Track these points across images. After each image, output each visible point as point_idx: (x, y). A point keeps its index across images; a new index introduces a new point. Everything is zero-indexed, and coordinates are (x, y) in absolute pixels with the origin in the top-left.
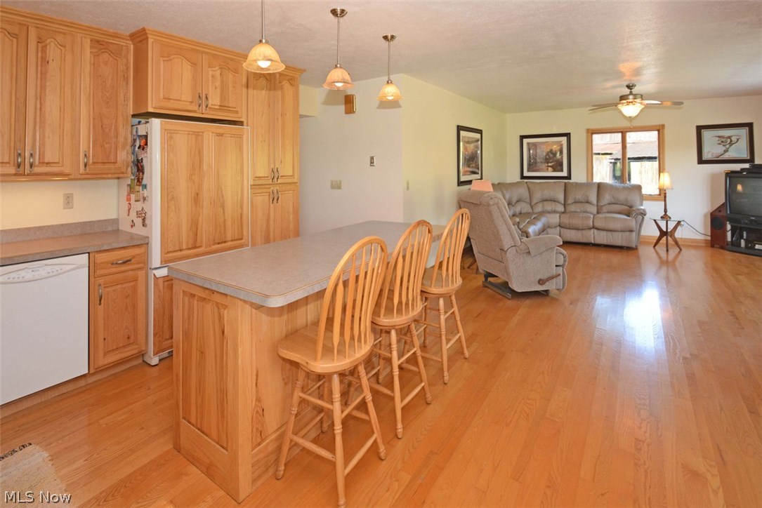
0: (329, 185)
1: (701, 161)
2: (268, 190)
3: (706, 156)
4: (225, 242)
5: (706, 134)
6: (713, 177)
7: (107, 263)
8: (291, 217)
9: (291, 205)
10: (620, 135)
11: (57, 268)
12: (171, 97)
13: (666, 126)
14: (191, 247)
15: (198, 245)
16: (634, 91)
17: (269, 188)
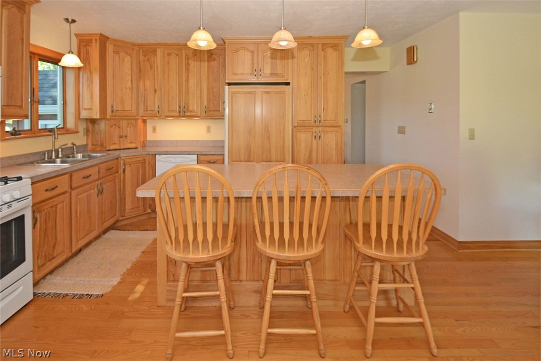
0: (397, 129)
2: (311, 130)
4: (271, 161)
7: (205, 161)
8: (334, 152)
9: (334, 143)
11: (184, 159)
12: (238, 73)
14: (246, 160)
15: (251, 160)
17: (313, 129)
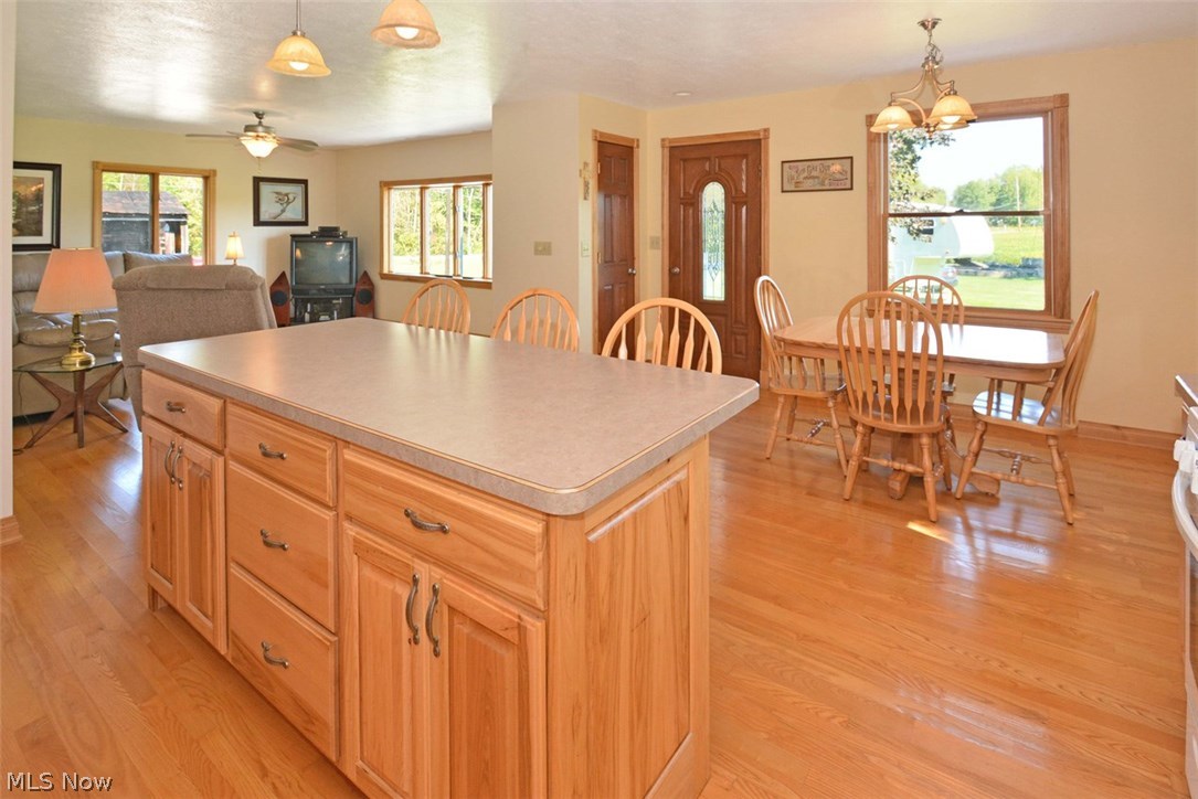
1: (258, 222)
3: (263, 217)
5: (265, 189)
6: (271, 244)
10: (146, 178)
13: (218, 173)
16: (266, 121)
